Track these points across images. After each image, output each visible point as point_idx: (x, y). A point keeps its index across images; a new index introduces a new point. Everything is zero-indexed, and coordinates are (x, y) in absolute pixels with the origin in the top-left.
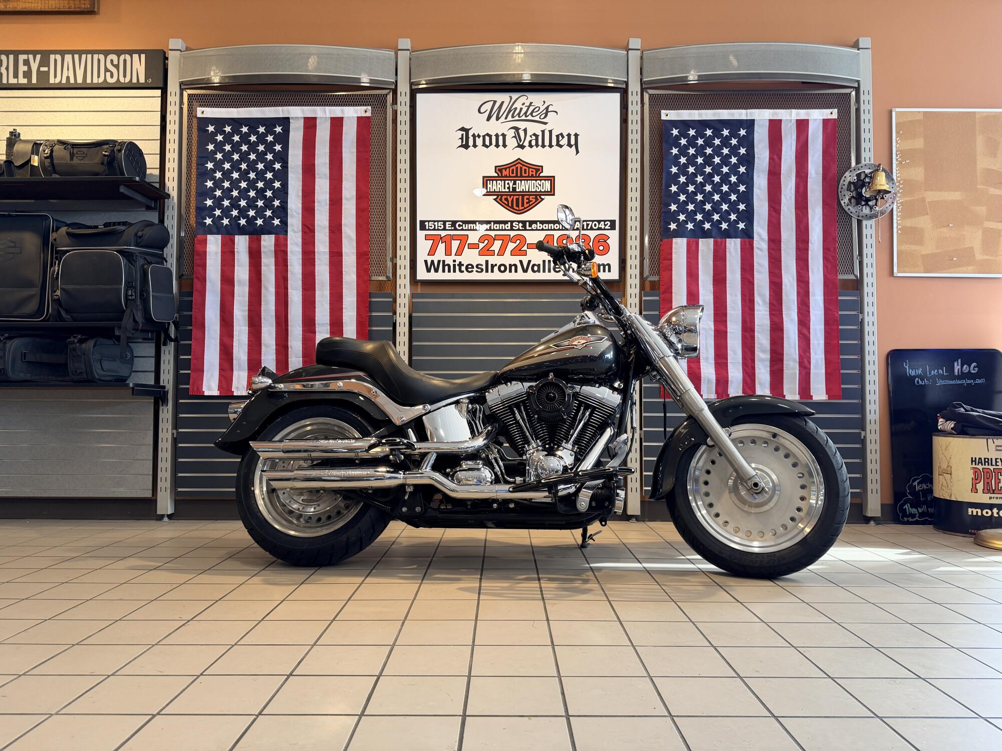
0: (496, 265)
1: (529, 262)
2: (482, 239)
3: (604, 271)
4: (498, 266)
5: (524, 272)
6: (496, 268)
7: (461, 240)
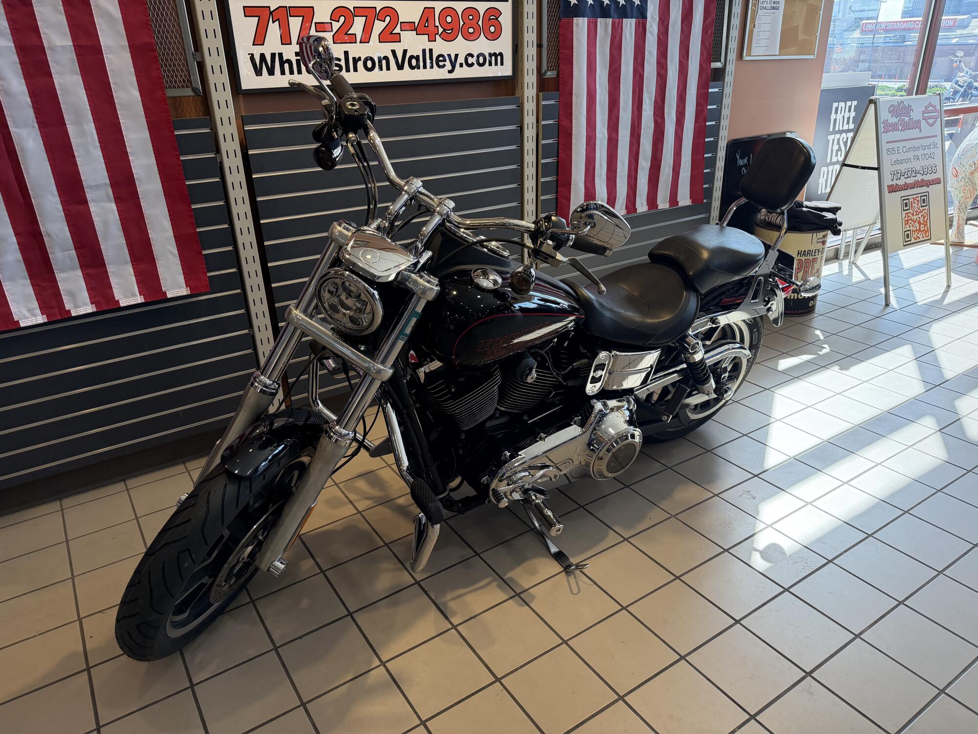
0: (360, 59)
1: (405, 52)
2: (335, 15)
3: (496, 64)
4: (362, 59)
5: (398, 69)
6: (360, 64)
7: (303, 17)
